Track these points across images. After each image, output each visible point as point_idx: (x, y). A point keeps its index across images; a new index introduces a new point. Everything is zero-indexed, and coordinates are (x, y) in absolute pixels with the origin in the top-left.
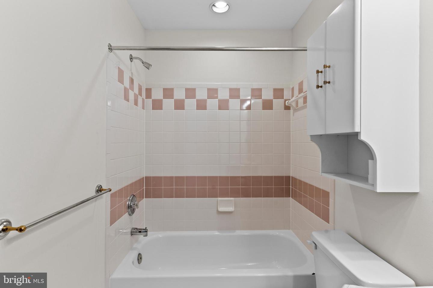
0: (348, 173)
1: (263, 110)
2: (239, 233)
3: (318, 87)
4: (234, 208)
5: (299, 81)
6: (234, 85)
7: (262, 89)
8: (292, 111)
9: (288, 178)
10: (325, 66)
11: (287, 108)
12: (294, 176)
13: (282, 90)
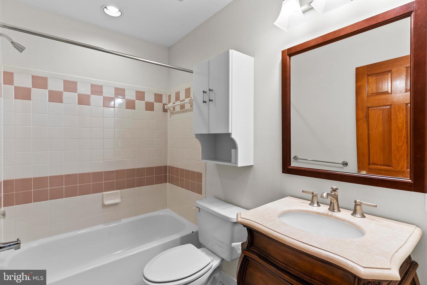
0: (215, 159)
1: (146, 110)
2: (125, 221)
3: (204, 102)
4: (120, 199)
5: (177, 91)
6: (120, 85)
7: (145, 92)
8: (169, 113)
9: (166, 167)
10: (210, 90)
11: (165, 111)
12: (170, 165)
13: (161, 96)
